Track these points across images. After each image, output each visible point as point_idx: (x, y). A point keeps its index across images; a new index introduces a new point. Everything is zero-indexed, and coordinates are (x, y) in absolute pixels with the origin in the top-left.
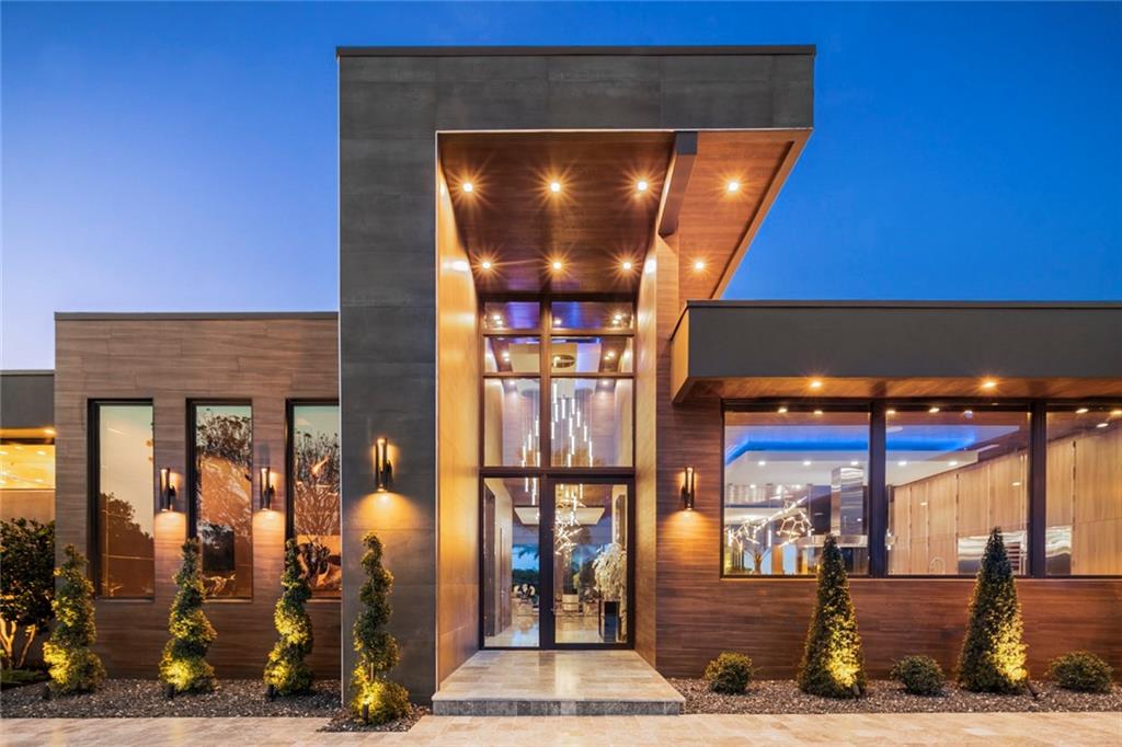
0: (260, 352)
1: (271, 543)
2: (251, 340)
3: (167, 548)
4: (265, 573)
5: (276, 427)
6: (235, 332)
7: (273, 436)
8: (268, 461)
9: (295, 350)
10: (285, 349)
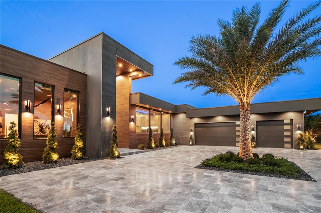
0: (57, 74)
1: (60, 123)
2: (55, 70)
3: (27, 123)
4: (58, 131)
5: (61, 94)
6: (50, 67)
7: (61, 96)
8: (59, 103)
9: (66, 76)
10: (64, 76)
